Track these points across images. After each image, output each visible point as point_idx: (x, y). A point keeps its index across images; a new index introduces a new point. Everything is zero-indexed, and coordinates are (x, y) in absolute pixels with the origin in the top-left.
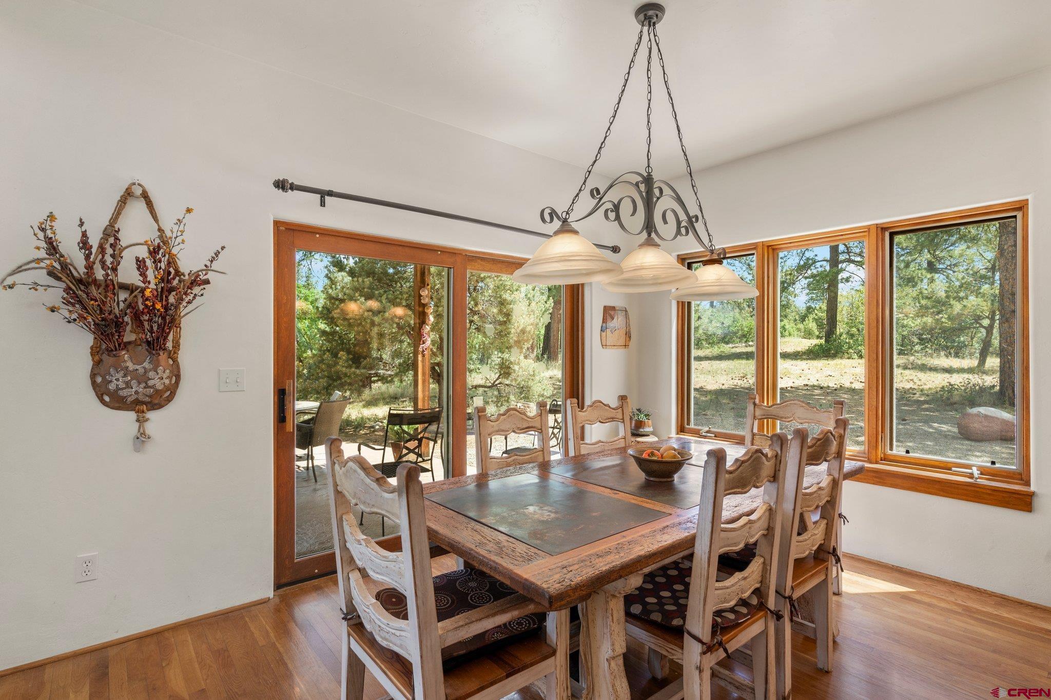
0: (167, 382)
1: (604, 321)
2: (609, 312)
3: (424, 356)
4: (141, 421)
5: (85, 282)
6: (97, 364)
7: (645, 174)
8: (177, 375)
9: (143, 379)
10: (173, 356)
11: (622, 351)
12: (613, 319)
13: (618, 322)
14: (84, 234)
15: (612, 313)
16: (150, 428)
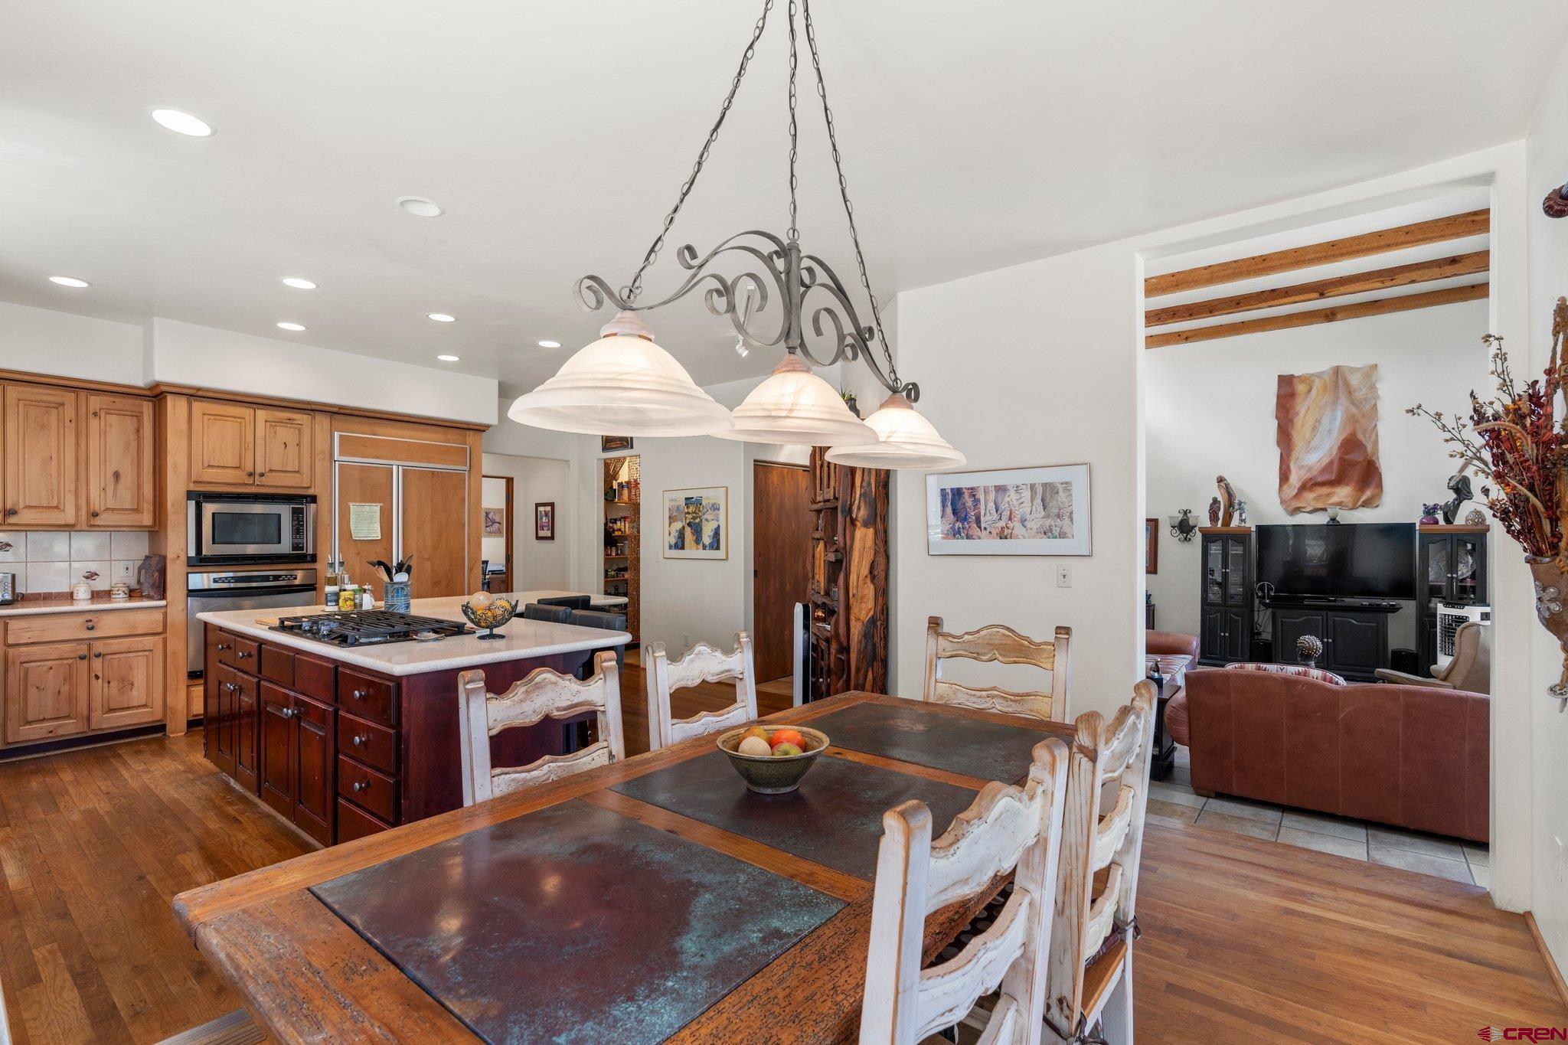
7: (786, 242)
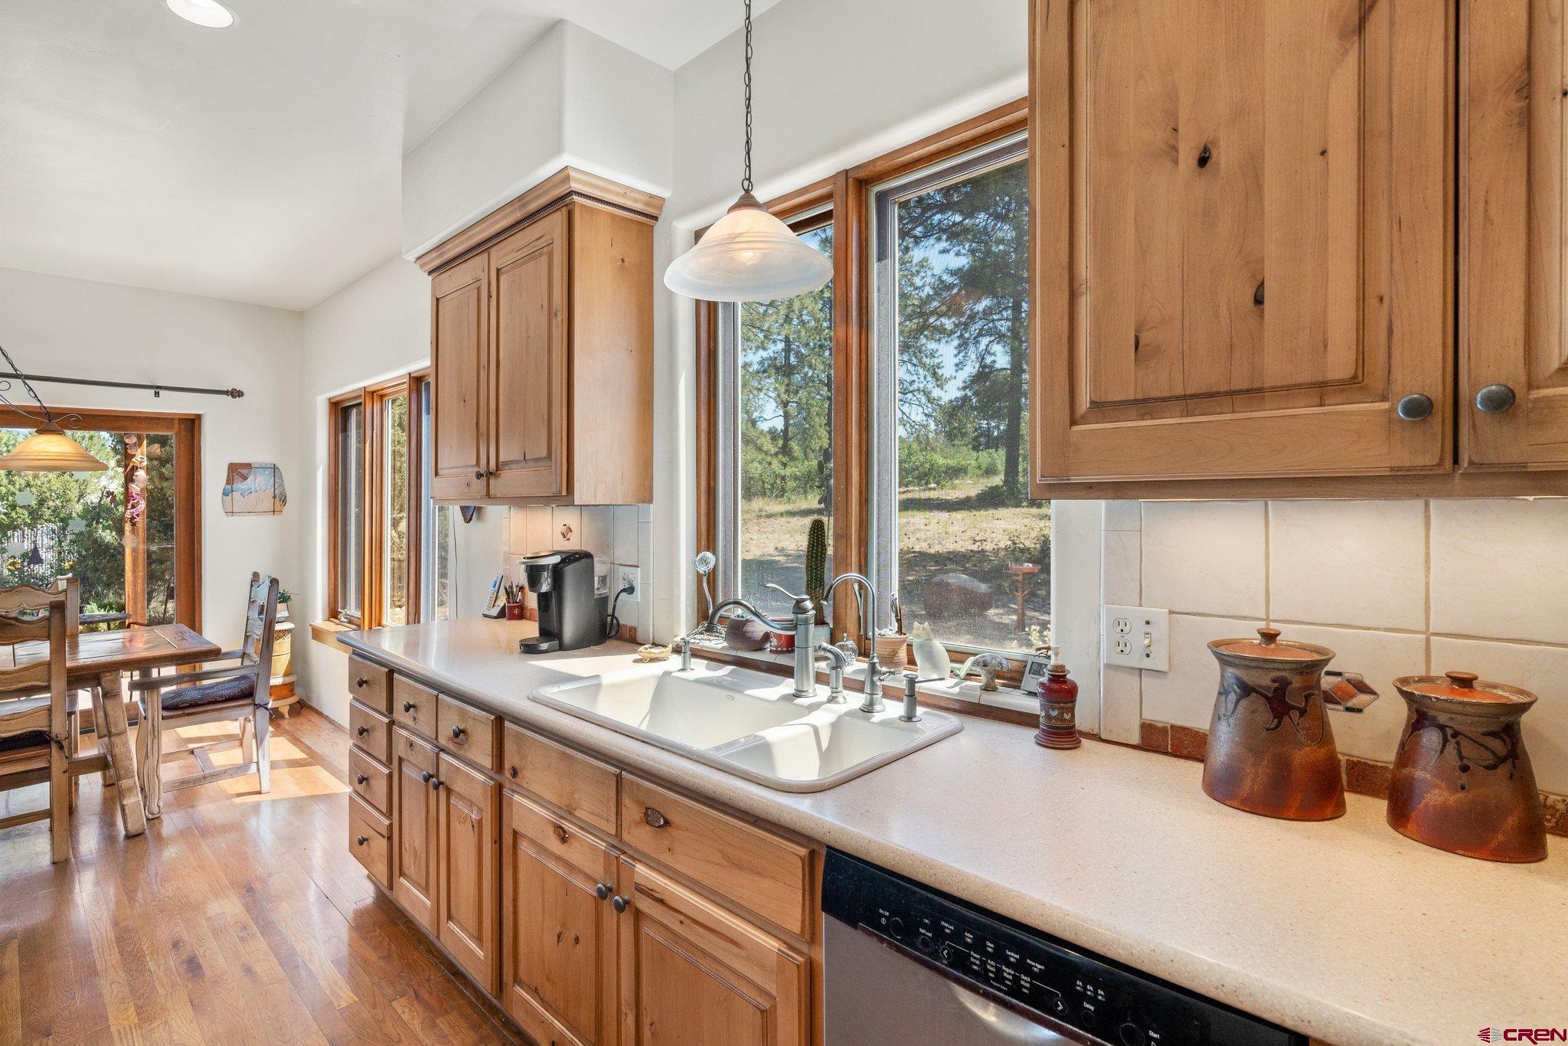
1: (230, 481)
2: (237, 472)
3: (134, 525)
12: (245, 478)
13: (258, 482)
15: (244, 472)
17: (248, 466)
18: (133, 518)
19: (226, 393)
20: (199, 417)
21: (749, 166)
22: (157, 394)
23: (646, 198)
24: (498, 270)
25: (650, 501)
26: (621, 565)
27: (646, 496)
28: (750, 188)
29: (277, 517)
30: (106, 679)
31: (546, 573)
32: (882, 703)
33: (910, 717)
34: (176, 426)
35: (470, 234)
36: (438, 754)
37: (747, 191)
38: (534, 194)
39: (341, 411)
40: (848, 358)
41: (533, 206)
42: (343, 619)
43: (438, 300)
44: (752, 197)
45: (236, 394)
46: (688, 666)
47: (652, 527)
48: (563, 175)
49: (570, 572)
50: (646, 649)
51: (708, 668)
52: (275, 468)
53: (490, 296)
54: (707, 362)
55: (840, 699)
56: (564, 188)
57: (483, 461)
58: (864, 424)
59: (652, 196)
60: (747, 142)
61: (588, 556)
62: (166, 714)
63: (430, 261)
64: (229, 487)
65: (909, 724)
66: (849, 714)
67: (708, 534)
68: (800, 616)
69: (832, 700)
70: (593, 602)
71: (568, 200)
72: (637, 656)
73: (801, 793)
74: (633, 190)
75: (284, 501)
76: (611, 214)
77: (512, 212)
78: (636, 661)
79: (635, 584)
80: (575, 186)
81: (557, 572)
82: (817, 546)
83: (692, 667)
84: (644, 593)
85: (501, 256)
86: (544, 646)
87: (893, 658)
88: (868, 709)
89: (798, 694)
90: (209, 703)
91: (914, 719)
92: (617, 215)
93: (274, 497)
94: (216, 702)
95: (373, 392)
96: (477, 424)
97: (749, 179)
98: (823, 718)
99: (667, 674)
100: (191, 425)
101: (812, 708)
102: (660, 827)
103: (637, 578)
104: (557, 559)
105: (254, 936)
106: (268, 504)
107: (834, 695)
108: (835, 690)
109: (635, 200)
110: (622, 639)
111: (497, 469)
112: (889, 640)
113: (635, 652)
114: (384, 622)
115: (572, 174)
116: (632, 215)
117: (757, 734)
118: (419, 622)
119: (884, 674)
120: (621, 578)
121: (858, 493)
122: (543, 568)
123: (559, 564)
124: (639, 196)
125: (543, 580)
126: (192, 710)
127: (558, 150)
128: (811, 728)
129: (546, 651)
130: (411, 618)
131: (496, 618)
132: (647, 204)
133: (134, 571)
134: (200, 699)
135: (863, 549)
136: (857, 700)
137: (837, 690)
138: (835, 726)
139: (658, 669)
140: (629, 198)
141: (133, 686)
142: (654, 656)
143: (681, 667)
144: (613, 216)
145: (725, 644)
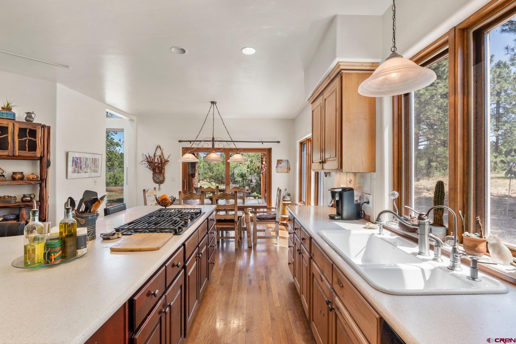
0: (162, 179)
1: (277, 164)
2: (279, 162)
3: (263, 174)
4: (159, 186)
5: (152, 162)
6: (153, 176)
8: (164, 178)
9: (159, 179)
10: (163, 175)
11: (285, 175)
12: (281, 164)
13: (284, 164)
14: (149, 155)
15: (281, 162)
16: (161, 187)
17: (281, 160)
18: (263, 173)
19: (276, 142)
20: (271, 148)
21: (395, 42)
22: (263, 144)
23: (371, 64)
24: (325, 99)
25: (374, 171)
26: (366, 193)
27: (373, 169)
28: (395, 50)
29: (288, 173)
30: (245, 209)
31: (337, 194)
32: (460, 267)
33: (474, 278)
34: (267, 151)
35: (318, 90)
36: (301, 244)
37: (393, 52)
38: (331, 74)
39: (302, 144)
40: (456, 110)
41: (332, 77)
42: (302, 202)
43: (313, 111)
44: (396, 53)
45: (278, 142)
46: (381, 233)
47: (375, 181)
48: (338, 65)
49: (345, 194)
50: (369, 224)
51: (391, 235)
52: (288, 161)
53: (323, 108)
54: (397, 119)
55: (439, 260)
56: (339, 69)
57: (322, 158)
58: (466, 139)
59: (373, 63)
60: (394, 32)
61: (351, 190)
62: (257, 220)
63: (311, 100)
64: (277, 166)
65: (472, 282)
66: (440, 267)
67: (398, 184)
68: (421, 221)
69: (434, 259)
70: (354, 206)
71: (341, 73)
72: (364, 226)
73: (382, 292)
74: (365, 63)
75: (290, 169)
76: (357, 73)
77: (327, 81)
78: (364, 228)
79: (369, 201)
80: (342, 67)
81: (341, 194)
82: (439, 192)
83: (383, 233)
84: (373, 203)
85: (326, 95)
86: (336, 218)
87: (475, 248)
88: (452, 268)
89: (420, 253)
90: (266, 219)
91: (476, 280)
92: (360, 73)
93: (287, 168)
94: (267, 219)
95: (309, 139)
96: (321, 148)
97: (394, 47)
98: (428, 266)
99: (373, 234)
100: (270, 150)
101: (424, 260)
102: (341, 286)
103: (370, 198)
104: (340, 190)
105: (264, 280)
106: (286, 170)
107: (436, 258)
108: (436, 256)
109: (366, 66)
110: (366, 219)
111: (325, 160)
112: (472, 239)
113: (364, 224)
114: (311, 204)
115: (340, 64)
116: (367, 71)
117: (397, 264)
118: (318, 205)
119: (460, 254)
120: (365, 198)
121: (462, 170)
122: (336, 192)
123: (341, 191)
124: (368, 64)
125: (336, 196)
126: (262, 220)
127: (334, 57)
128: (420, 269)
129: (338, 219)
130: (316, 204)
131: (331, 207)
132: (371, 66)
133: (263, 186)
134: (265, 218)
135: (465, 195)
136: (446, 262)
137: (438, 256)
138: (433, 271)
139: (371, 231)
140: (364, 66)
141: (251, 212)
142: (371, 227)
143: (379, 233)
144: (358, 74)
145: (399, 228)
